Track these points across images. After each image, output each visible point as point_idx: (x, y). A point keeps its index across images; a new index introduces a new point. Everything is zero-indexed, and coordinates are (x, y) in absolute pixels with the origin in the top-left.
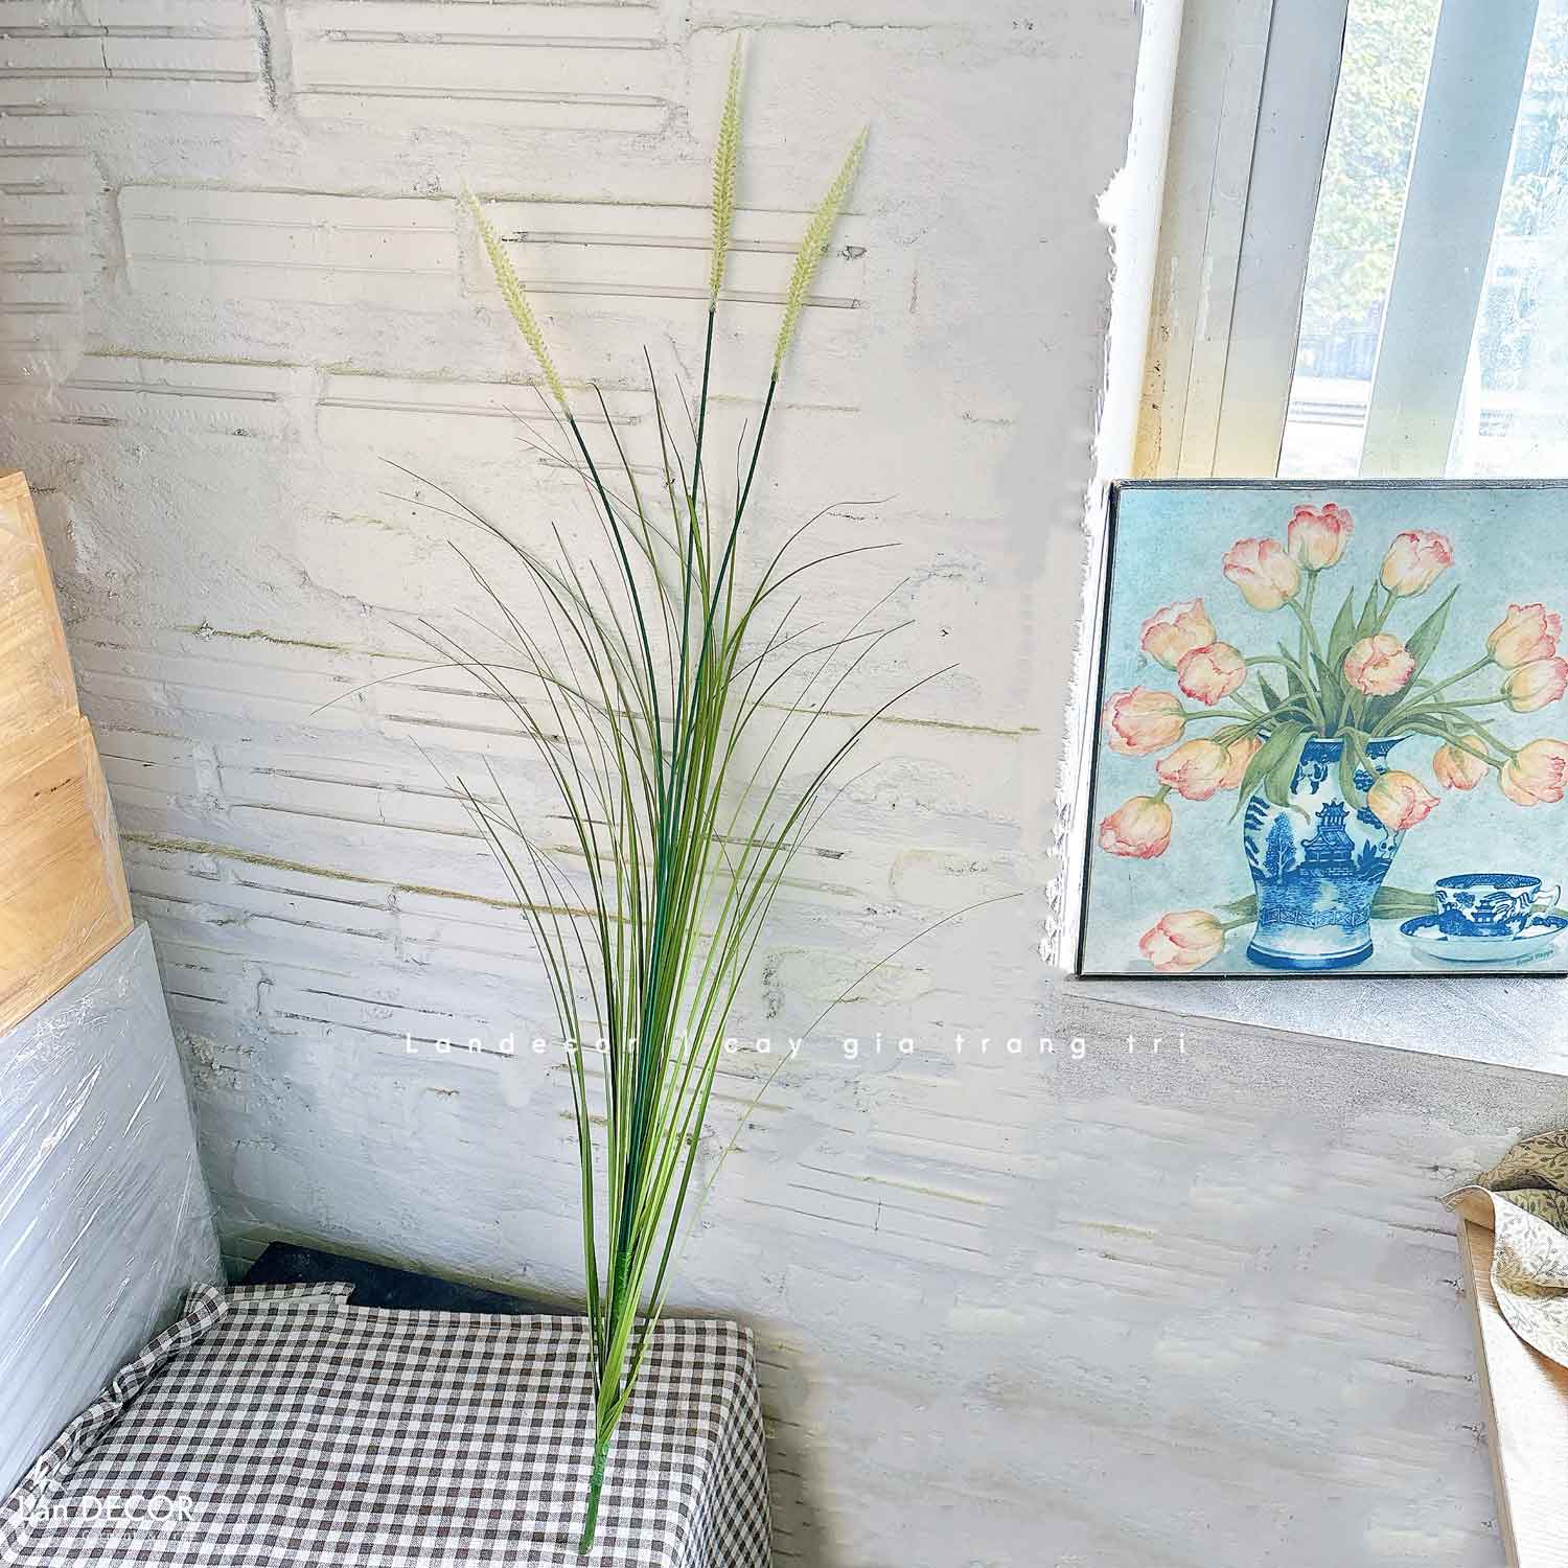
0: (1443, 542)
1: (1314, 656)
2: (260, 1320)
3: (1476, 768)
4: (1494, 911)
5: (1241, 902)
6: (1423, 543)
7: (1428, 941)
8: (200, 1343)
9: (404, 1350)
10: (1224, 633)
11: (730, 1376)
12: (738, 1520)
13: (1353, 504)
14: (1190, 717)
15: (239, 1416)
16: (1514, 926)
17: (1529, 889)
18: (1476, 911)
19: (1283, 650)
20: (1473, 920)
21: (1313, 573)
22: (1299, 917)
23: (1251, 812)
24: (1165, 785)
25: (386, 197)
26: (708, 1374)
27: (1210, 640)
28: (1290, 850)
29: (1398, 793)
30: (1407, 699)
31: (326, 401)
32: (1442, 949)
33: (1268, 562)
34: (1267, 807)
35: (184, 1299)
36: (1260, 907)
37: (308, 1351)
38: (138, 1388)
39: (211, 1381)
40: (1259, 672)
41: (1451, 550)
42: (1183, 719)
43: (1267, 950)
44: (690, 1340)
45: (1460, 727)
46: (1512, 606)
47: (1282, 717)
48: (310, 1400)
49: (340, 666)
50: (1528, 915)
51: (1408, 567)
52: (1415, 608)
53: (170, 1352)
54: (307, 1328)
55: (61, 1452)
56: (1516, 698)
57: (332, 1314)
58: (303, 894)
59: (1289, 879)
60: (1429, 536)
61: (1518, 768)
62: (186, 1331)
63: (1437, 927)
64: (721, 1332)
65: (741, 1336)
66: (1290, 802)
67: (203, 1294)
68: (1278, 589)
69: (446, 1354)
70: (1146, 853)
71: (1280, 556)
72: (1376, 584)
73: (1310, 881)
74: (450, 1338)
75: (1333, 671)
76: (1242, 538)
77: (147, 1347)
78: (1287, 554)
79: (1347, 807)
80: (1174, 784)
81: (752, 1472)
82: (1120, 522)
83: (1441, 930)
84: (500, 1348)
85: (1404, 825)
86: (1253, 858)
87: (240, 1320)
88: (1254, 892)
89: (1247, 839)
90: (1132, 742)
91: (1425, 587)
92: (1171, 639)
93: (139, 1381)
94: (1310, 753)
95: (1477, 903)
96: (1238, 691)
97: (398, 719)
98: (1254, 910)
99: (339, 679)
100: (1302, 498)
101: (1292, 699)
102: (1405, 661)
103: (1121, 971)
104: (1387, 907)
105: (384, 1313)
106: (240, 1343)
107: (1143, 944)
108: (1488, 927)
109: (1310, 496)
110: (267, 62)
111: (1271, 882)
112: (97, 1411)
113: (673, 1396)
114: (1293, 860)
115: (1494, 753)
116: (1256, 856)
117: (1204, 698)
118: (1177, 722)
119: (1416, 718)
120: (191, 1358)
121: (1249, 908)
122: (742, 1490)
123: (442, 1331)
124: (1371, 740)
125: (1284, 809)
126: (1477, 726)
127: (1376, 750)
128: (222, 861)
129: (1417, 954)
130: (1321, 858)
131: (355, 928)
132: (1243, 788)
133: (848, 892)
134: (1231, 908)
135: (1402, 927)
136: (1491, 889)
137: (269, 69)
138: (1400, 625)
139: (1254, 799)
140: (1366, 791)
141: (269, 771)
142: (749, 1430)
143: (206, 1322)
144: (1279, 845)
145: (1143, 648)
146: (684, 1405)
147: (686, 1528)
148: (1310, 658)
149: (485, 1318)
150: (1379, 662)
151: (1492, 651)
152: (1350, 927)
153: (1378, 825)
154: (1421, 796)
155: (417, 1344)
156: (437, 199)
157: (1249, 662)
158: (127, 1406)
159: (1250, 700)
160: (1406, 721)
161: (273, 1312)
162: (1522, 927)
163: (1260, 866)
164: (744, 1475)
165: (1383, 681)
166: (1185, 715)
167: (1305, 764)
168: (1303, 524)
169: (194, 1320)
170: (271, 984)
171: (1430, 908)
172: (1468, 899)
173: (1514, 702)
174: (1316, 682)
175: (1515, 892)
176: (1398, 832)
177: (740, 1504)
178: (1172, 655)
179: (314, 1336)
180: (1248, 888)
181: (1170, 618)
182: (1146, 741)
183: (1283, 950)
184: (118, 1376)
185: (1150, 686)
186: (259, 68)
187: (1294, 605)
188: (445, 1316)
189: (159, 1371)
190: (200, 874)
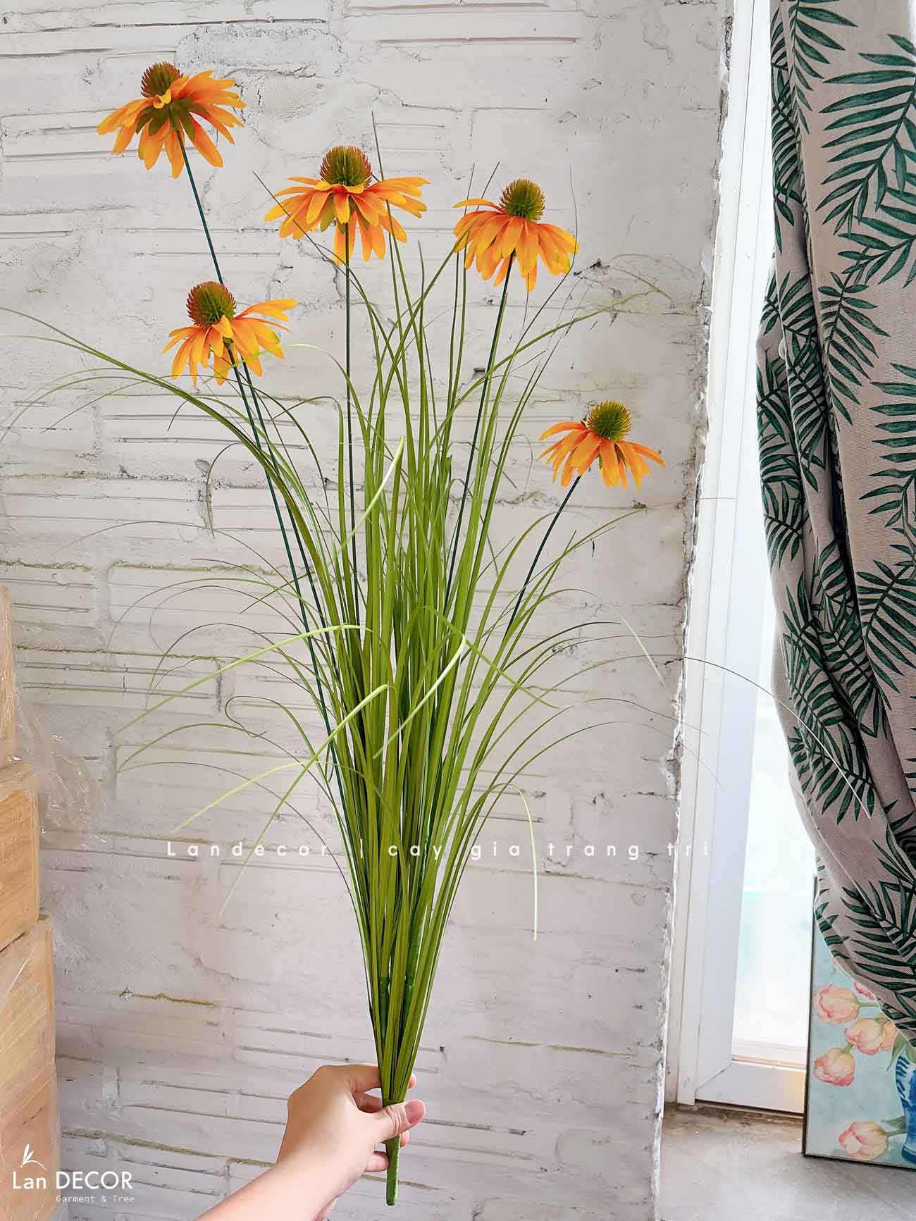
5: (897, 1120)
14: (862, 1005)
23: (899, 1065)
24: (849, 1043)
34: (908, 1063)
36: (908, 1124)
42: (858, 1006)
43: (914, 1152)
70: (842, 1082)
80: (855, 1043)
86: (902, 1093)
88: (903, 1115)
89: (897, 1081)
90: (830, 1015)
98: (903, 1127)
103: (828, 1154)
107: (841, 1139)
111: (913, 1109)
116: (904, 1093)
117: (869, 995)
118: (855, 1007)
121: (902, 1125)
132: (893, 1051)
134: (891, 1123)
139: (900, 1057)
163: (906, 1099)
166: (858, 1003)
180: (900, 1112)
182: (838, 1016)
185: (840, 985)
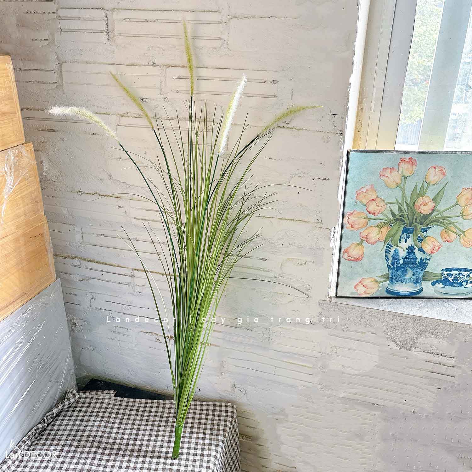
0: (443, 169)
1: (406, 202)
2: (88, 400)
3: (453, 236)
4: (458, 279)
5: (384, 275)
6: (437, 170)
7: (439, 288)
8: (70, 407)
9: (131, 410)
10: (379, 195)
11: (229, 419)
12: (231, 463)
13: (417, 158)
14: (370, 219)
15: (82, 428)
16: (464, 284)
17: (468, 273)
18: (453, 279)
19: (397, 200)
20: (452, 281)
21: (406, 178)
22: (401, 280)
23: (387, 248)
24: (362, 240)
25: (140, 66)
26: (223, 418)
27: (376, 196)
28: (399, 260)
29: (430, 243)
30: (433, 215)
31: (120, 125)
32: (443, 290)
33: (392, 175)
34: (392, 247)
35: (66, 394)
36: (390, 277)
37: (103, 410)
38: (51, 420)
39: (73, 418)
40: (390, 206)
41: (446, 172)
43: (392, 290)
44: (217, 408)
45: (449, 224)
46: (463, 188)
47: (396, 220)
48: (103, 424)
49: (120, 203)
50: (468, 280)
51: (433, 176)
52: (435, 188)
53: (61, 409)
54: (102, 403)
55: (29, 437)
56: (464, 216)
57: (110, 399)
58: (106, 272)
59: (398, 268)
60: (439, 167)
61: (466, 236)
62: (66, 403)
63: (442, 283)
64: (227, 406)
65: (233, 407)
66: (399, 245)
67: (71, 392)
68: (395, 182)
69: (144, 411)
70: (357, 260)
71: (396, 173)
72: (424, 181)
73: (404, 269)
74: (145, 407)
75: (412, 207)
76: (385, 167)
77: (55, 407)
78: (398, 172)
79: (415, 247)
80: (364, 240)
81: (236, 449)
82: (350, 162)
83: (443, 284)
84: (160, 410)
85: (432, 253)
86: (388, 262)
87: (82, 400)
88: (388, 272)
89: (386, 256)
90: (353, 226)
91: (438, 182)
92: (365, 196)
93: (52, 418)
94: (405, 231)
95: (453, 276)
96: (384, 212)
97: (137, 219)
98: (388, 278)
99: (120, 207)
100: (402, 156)
101: (400, 214)
102: (432, 204)
103: (348, 295)
104: (427, 277)
105: (125, 399)
106: (82, 407)
107: (355, 287)
108: (457, 284)
109: (405, 155)
110: (107, 27)
111: (393, 269)
112: (40, 426)
113: (212, 424)
114: (400, 263)
115: (458, 232)
116: (389, 261)
117: (374, 214)
118: (366, 221)
119: (435, 221)
120: (67, 411)
121: (386, 277)
122: (233, 454)
123: (143, 405)
124: (422, 227)
125: (397, 247)
126: (453, 223)
127: (424, 230)
128: (82, 262)
129: (436, 291)
130: (408, 262)
131: (120, 282)
132: (385, 241)
133: (268, 271)
134: (381, 277)
135: (431, 284)
136: (458, 272)
137: (107, 29)
138: (431, 193)
139: (388, 244)
140: (421, 242)
141: (97, 235)
142: (235, 436)
143: (72, 400)
144: (396, 258)
145: (356, 199)
146: (216, 427)
147: (217, 463)
148: (405, 203)
149: (156, 401)
150: (425, 204)
151: (457, 201)
152: (416, 283)
153: (424, 253)
154: (437, 244)
155: (135, 408)
156: (155, 66)
157: (387, 204)
158: (48, 425)
159: (387, 215)
160: (432, 222)
161: (92, 398)
162: (467, 284)
163: (390, 264)
164: (234, 449)
165: (426, 210)
166: (368, 219)
167: (403, 234)
168: (403, 163)
169: (69, 400)
170: (94, 299)
171: (440, 278)
172: (451, 275)
173: (464, 217)
174: (406, 210)
175: (465, 273)
176: (430, 255)
177: (232, 459)
178: (365, 201)
179: (104, 406)
180: (386, 271)
181: (364, 190)
182: (357, 226)
183: (397, 290)
184: (46, 416)
185: (358, 210)
186: (105, 29)
187: (400, 187)
188: (143, 400)
189: (58, 415)
190: (75, 266)
